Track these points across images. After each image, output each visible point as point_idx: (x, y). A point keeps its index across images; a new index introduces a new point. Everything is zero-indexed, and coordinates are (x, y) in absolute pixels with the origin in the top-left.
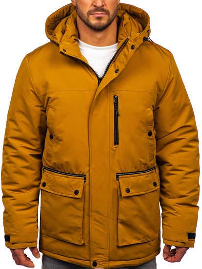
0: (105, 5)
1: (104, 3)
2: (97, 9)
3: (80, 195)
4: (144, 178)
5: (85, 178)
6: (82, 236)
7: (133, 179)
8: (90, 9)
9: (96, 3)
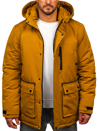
0: (51, 3)
1: (51, 2)
2: (48, 5)
3: (32, 93)
4: (74, 85)
5: (35, 85)
6: (34, 113)
7: (69, 85)
8: (44, 5)
9: (47, 2)
